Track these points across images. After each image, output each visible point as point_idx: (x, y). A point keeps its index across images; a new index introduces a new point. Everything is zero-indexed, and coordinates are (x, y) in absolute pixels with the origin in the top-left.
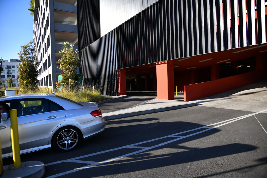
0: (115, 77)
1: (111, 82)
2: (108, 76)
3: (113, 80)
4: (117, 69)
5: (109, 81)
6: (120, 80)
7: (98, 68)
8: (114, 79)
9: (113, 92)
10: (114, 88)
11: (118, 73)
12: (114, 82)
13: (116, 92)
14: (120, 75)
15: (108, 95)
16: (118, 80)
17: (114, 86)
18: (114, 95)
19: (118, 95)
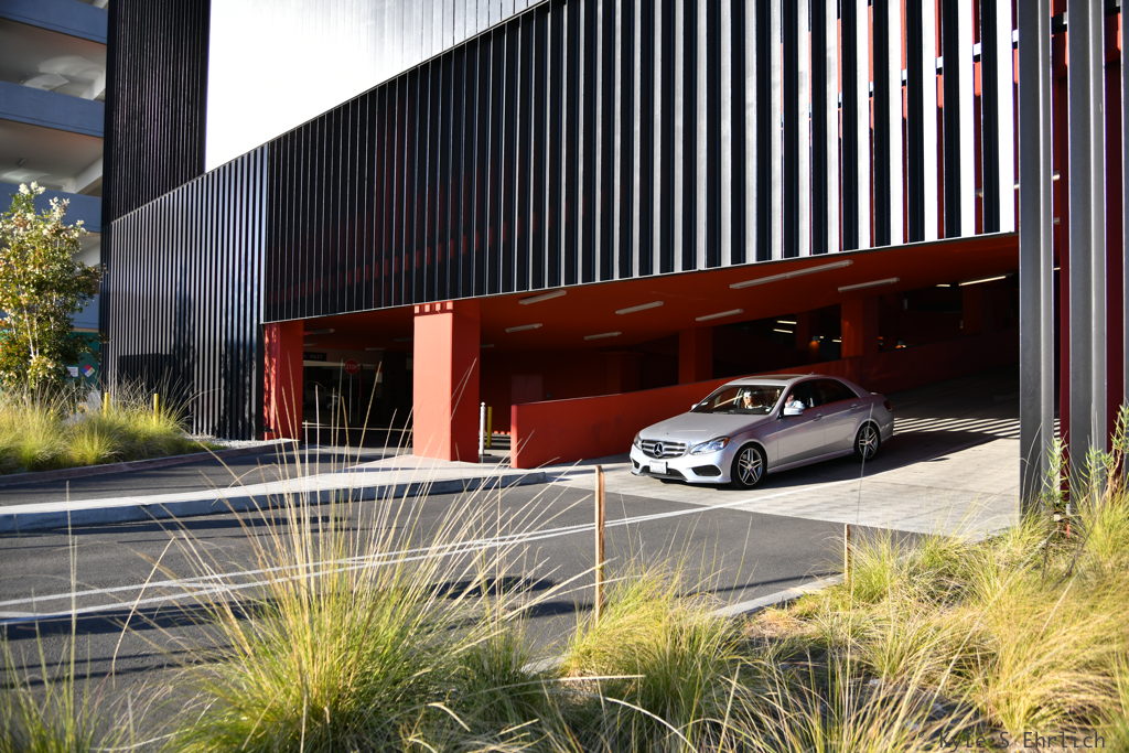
0: (254, 355)
1: (235, 380)
2: (223, 353)
3: (244, 372)
4: (262, 322)
5: (229, 375)
6: (276, 370)
7: (184, 308)
8: (247, 365)
9: (240, 423)
10: (247, 406)
11: (267, 340)
12: (248, 379)
13: (253, 423)
14: (276, 349)
15: (222, 434)
16: (267, 371)
17: (247, 397)
18: (244, 437)
19: (261, 438)
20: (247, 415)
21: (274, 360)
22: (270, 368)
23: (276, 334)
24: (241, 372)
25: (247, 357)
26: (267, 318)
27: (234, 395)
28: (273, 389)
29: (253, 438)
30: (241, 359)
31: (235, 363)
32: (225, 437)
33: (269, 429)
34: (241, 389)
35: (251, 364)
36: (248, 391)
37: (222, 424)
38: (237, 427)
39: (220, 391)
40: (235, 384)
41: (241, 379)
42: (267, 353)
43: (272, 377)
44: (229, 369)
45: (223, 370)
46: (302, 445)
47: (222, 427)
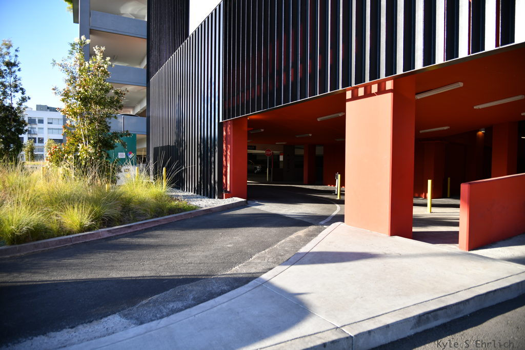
0: (216, 143)
1: (206, 159)
4: (221, 121)
5: (202, 156)
6: (230, 152)
8: (213, 150)
9: (209, 186)
10: (213, 176)
11: (224, 133)
12: (213, 159)
13: (216, 186)
14: (230, 139)
15: (199, 193)
16: (225, 153)
17: (213, 170)
18: (211, 196)
19: (221, 197)
20: (213, 182)
21: (229, 146)
22: (226, 151)
23: (230, 128)
24: (209, 154)
25: (212, 145)
26: (224, 118)
27: (205, 169)
28: (229, 165)
29: (216, 197)
30: (209, 146)
31: (206, 149)
32: (201, 194)
33: (226, 191)
34: (209, 165)
35: (215, 149)
36: (213, 166)
37: (199, 186)
38: (207, 190)
39: (198, 166)
40: (206, 161)
41: (209, 158)
42: (225, 142)
43: (228, 157)
44: (202, 153)
45: (199, 153)
46: (247, 203)
47: (199, 188)
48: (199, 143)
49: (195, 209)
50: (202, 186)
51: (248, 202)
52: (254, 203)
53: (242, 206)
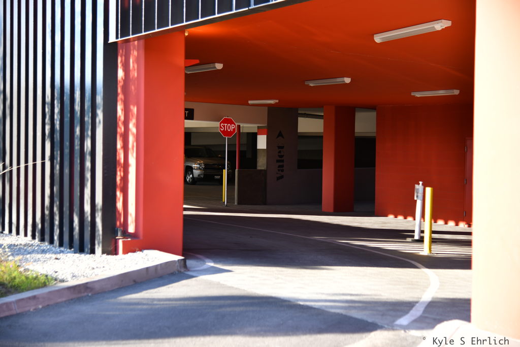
0: (99, 99)
3: (83, 130)
4: (112, 38)
5: (57, 136)
8: (88, 119)
9: (76, 220)
10: (88, 192)
11: (121, 73)
12: (88, 143)
13: (99, 220)
14: (138, 89)
15: (47, 237)
16: (121, 129)
17: (88, 175)
18: (83, 246)
19: (110, 249)
20: (87, 208)
21: (134, 109)
22: (126, 123)
23: (137, 60)
24: (78, 131)
25: (88, 104)
26: (122, 30)
27: (67, 171)
28: (132, 161)
29: (98, 249)
30: (77, 108)
32: (52, 242)
33: (125, 234)
34: (77, 161)
35: (94, 116)
36: (88, 164)
38: (72, 229)
39: (43, 165)
40: (67, 151)
41: (77, 142)
42: (121, 96)
43: (131, 139)
44: (57, 126)
45: (48, 128)
46: (185, 266)
47: (47, 225)
48: (48, 99)
49: (44, 285)
50: (57, 218)
51: (190, 263)
52: (205, 267)
53: (173, 274)
